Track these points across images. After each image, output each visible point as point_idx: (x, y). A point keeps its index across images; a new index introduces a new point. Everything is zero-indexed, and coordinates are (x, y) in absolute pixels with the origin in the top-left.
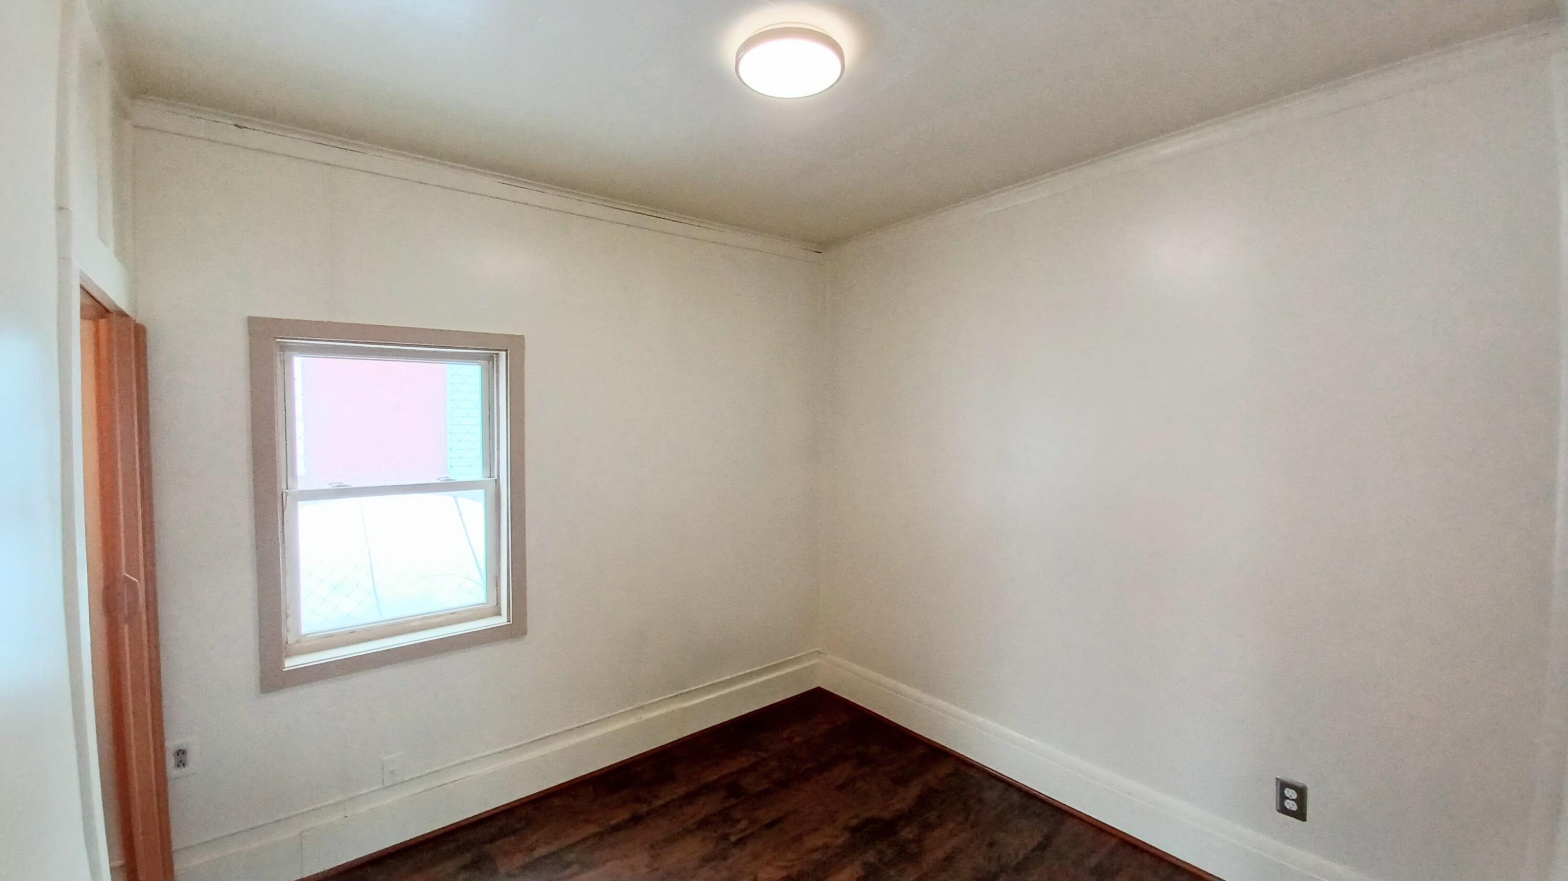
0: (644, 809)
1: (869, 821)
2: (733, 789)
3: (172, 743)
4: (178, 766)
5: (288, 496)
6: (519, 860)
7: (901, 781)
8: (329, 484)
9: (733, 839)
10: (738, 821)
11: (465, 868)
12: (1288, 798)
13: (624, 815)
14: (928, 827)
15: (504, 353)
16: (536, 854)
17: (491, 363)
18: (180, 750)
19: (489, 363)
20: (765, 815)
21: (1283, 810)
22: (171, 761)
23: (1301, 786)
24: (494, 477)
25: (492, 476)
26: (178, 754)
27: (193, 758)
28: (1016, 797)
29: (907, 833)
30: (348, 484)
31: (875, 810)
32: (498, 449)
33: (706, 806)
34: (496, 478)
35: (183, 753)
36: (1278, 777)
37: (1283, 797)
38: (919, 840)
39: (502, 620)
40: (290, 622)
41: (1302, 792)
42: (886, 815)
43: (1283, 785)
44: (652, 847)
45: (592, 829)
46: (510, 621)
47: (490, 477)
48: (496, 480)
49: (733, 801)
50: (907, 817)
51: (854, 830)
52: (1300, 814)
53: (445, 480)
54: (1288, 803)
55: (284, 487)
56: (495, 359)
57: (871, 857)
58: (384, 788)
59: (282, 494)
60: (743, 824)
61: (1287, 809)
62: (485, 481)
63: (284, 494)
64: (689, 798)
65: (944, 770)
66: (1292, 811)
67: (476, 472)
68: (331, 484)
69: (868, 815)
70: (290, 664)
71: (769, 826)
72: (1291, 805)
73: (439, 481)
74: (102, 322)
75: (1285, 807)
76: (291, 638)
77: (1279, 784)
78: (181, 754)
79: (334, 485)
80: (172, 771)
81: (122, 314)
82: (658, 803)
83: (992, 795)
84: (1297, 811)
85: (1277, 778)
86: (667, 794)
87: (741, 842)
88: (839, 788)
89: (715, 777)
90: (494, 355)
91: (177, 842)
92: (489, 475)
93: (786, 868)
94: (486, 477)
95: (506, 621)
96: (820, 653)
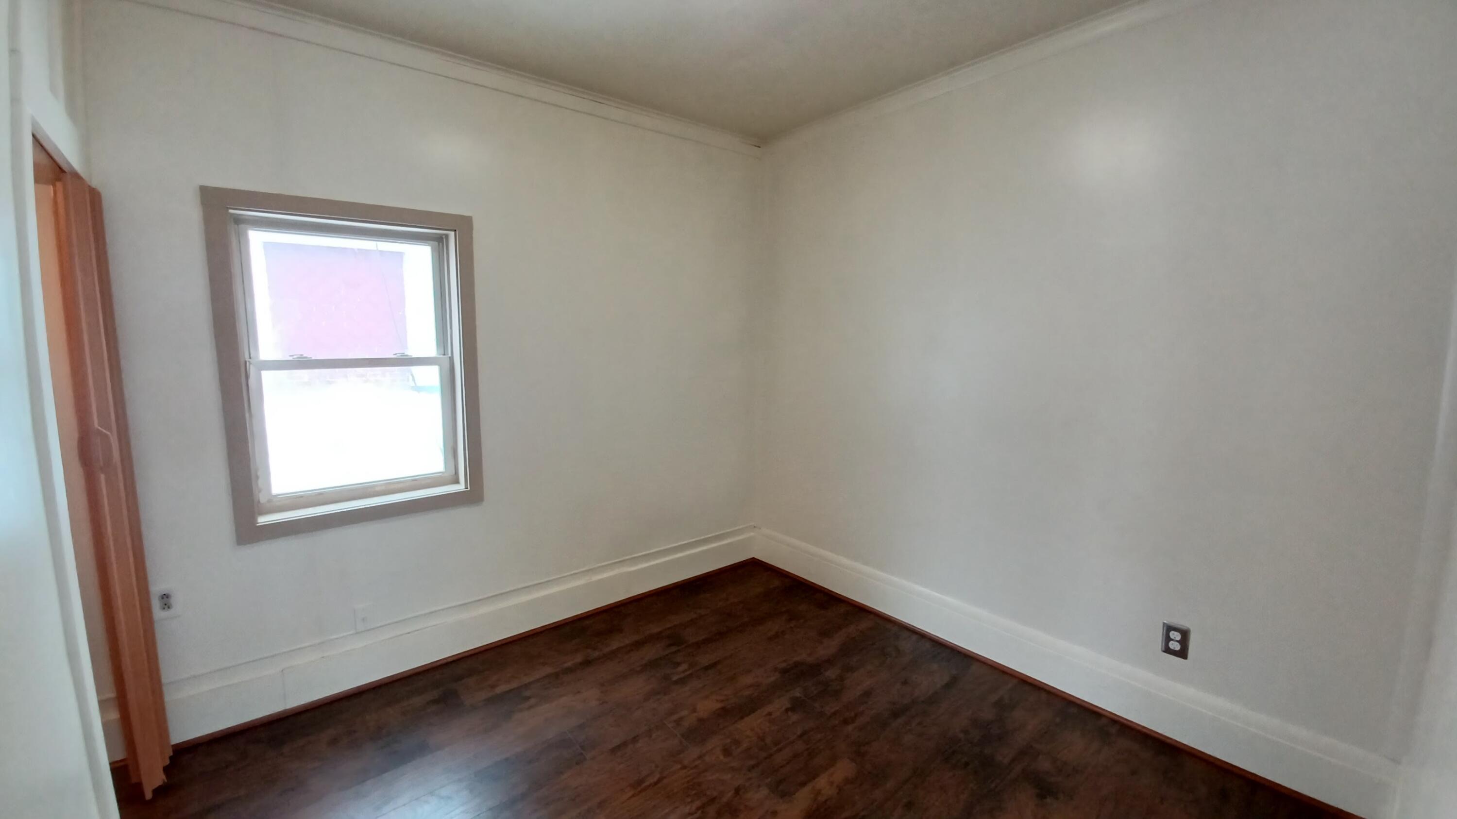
0: (597, 654)
1: (797, 665)
2: (674, 639)
3: (156, 588)
4: (164, 609)
5: (251, 366)
6: (483, 695)
7: (825, 634)
8: (290, 356)
9: (675, 678)
10: (678, 664)
11: (435, 702)
12: (1172, 640)
13: (579, 658)
14: (849, 669)
15: (453, 233)
16: (499, 690)
17: (441, 244)
18: (165, 594)
19: (439, 244)
20: (704, 660)
21: (1168, 650)
22: (156, 604)
23: (1185, 628)
24: (448, 354)
25: (446, 354)
26: (163, 598)
27: (178, 601)
28: (928, 645)
29: (831, 673)
30: (309, 357)
31: (802, 656)
32: (451, 328)
33: (650, 652)
34: (450, 355)
35: (167, 597)
36: (1165, 622)
37: (1168, 639)
38: (841, 678)
39: (461, 487)
40: (260, 482)
41: (1185, 635)
42: (810, 660)
43: (1169, 628)
44: (602, 685)
45: (548, 670)
46: (467, 488)
47: (444, 355)
48: (450, 357)
49: (674, 649)
50: (829, 662)
51: (784, 671)
52: (1183, 654)
53: (401, 356)
54: (1172, 644)
55: (247, 356)
56: (444, 240)
57: (797, 693)
58: (357, 633)
59: (246, 362)
60: (684, 667)
61: (1171, 649)
62: (440, 358)
63: (248, 363)
64: (637, 645)
65: (866, 624)
66: (1176, 650)
67: (430, 349)
68: (292, 356)
69: (797, 659)
70: (263, 520)
71: (707, 668)
72: (1175, 646)
73: (395, 357)
74: (59, 185)
75: (1169, 648)
76: (263, 498)
77: (1165, 628)
78: (166, 600)
79: (295, 357)
80: (158, 613)
81: (76, 175)
82: (607, 650)
83: (907, 644)
84: (1179, 651)
85: (1164, 624)
86: (616, 643)
87: (682, 681)
88: (770, 639)
89: (659, 630)
90: (444, 236)
91: (167, 675)
92: (443, 353)
93: (722, 701)
94: (440, 355)
95: (464, 488)
96: (754, 527)
